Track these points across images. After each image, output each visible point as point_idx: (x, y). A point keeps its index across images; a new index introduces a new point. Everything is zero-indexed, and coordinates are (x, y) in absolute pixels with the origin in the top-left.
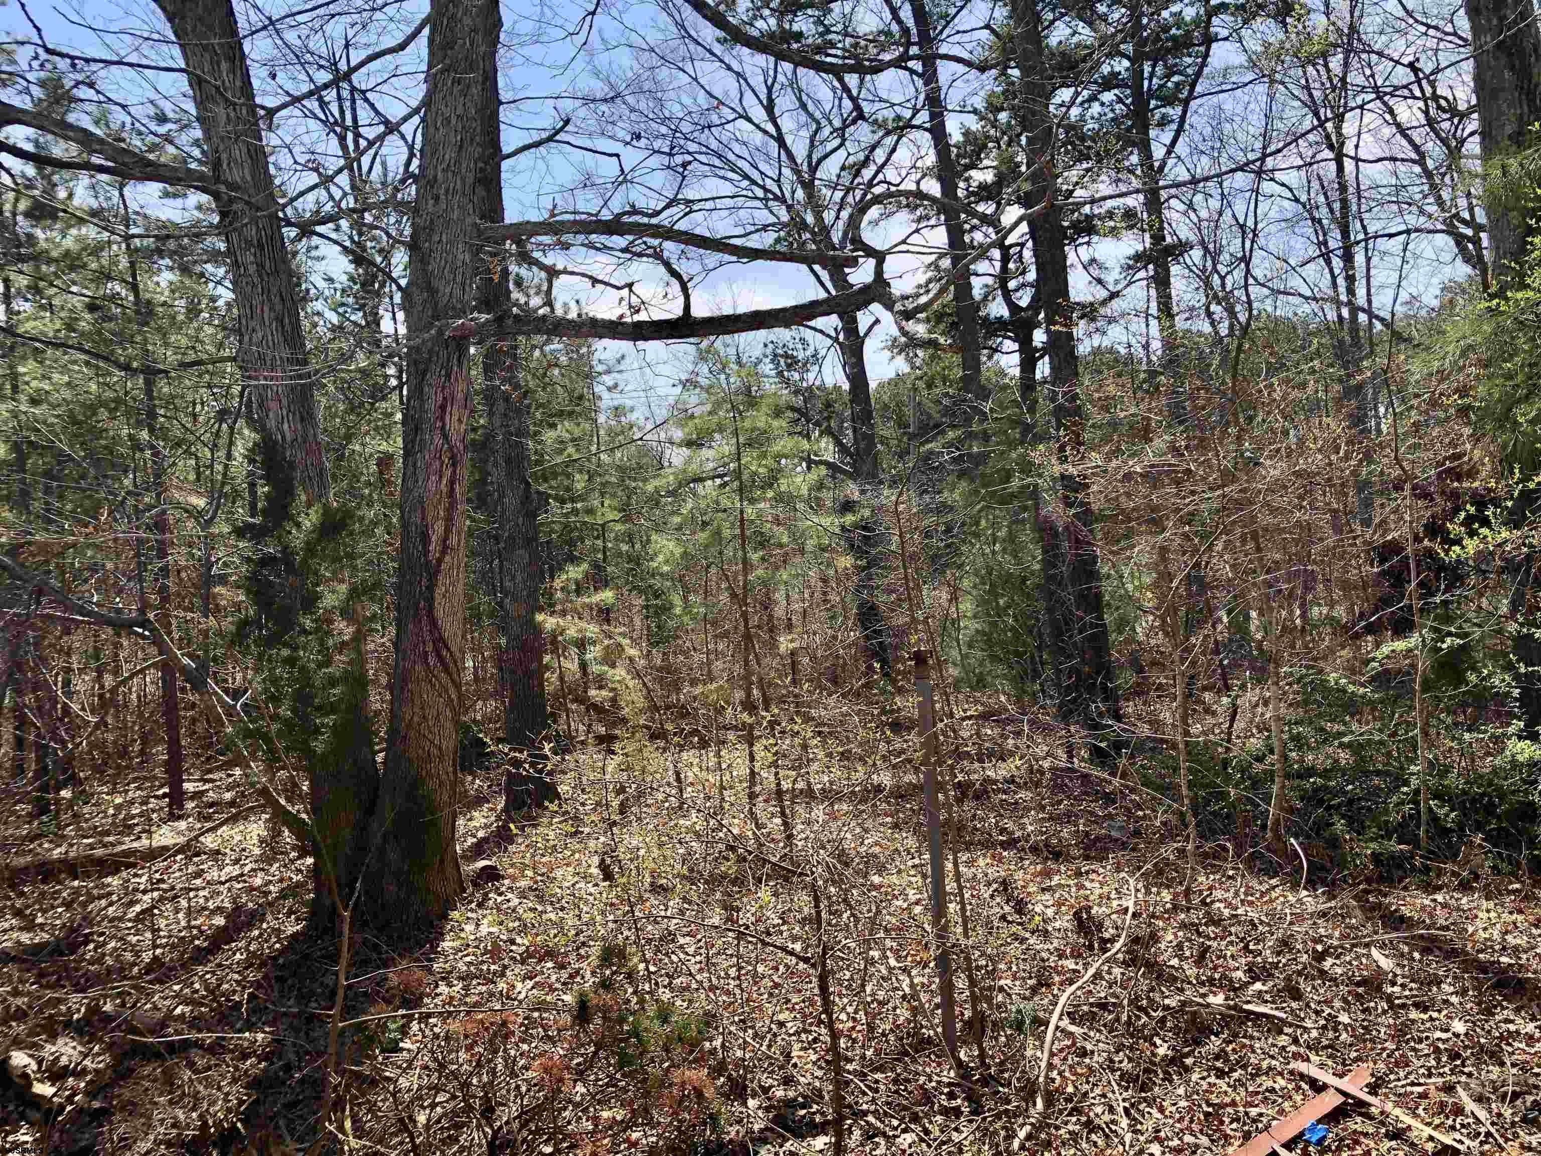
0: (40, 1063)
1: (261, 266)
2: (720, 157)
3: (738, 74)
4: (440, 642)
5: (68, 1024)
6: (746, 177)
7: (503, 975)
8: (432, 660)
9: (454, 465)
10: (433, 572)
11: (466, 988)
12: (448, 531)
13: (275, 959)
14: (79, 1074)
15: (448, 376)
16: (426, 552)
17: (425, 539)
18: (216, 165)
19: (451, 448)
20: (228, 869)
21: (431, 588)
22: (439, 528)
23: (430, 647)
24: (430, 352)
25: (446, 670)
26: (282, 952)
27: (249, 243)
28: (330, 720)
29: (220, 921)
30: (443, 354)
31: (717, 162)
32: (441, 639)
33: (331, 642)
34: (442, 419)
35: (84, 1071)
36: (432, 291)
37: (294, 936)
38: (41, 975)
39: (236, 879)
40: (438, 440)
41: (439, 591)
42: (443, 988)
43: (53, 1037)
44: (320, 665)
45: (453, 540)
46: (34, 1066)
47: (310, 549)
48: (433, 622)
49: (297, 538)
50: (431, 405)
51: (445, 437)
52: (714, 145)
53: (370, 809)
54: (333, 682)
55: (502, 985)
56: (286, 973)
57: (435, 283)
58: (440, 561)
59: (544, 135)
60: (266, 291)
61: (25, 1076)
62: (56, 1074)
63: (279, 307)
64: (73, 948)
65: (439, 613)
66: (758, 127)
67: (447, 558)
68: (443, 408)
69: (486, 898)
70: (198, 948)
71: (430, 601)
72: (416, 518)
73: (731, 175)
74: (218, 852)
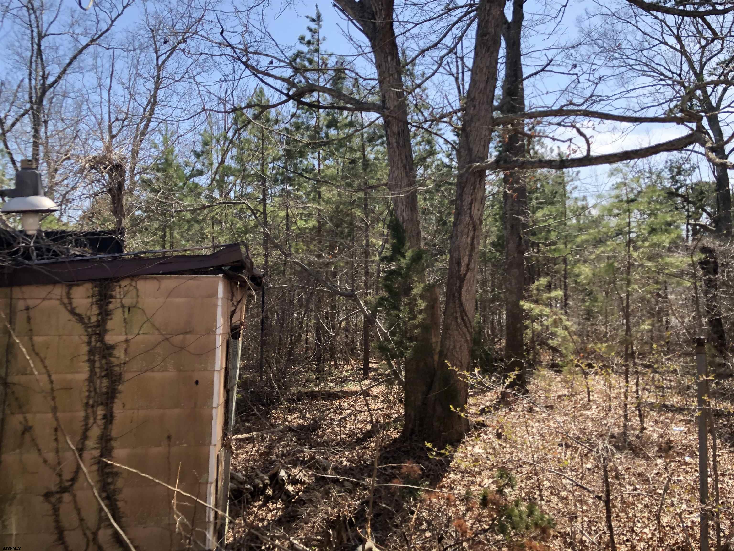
0: (289, 476)
1: (398, 143)
2: (647, 65)
3: (661, 20)
4: (463, 312)
5: (302, 462)
6: (662, 74)
7: (480, 474)
8: (459, 320)
9: (474, 231)
10: (462, 279)
11: (463, 477)
12: (469, 261)
13: (386, 448)
14: (303, 483)
15: (474, 189)
16: (459, 271)
17: (459, 264)
18: (383, 101)
19: (473, 223)
20: (378, 404)
21: (461, 287)
22: (465, 260)
23: (459, 314)
24: (467, 179)
25: (466, 326)
26: (389, 446)
27: (394, 134)
28: (413, 344)
29: (369, 427)
30: (472, 179)
31: (646, 68)
32: (464, 311)
33: (416, 309)
34: (470, 209)
35: (304, 483)
36: (470, 150)
37: (396, 438)
38: (299, 439)
39: (380, 409)
40: (468, 219)
41: (464, 289)
42: (452, 475)
43: (295, 466)
44: (410, 319)
45: (472, 266)
46: (286, 477)
47: (409, 268)
48: (461, 304)
49: (404, 262)
50: (466, 203)
51: (471, 217)
52: (644, 60)
53: (430, 386)
54: (416, 327)
55: (478, 480)
56: (389, 456)
57: (471, 145)
58: (465, 275)
59: (540, 68)
60: (400, 154)
61: (283, 480)
62: (294, 482)
63: (404, 161)
64: (314, 430)
65: (464, 300)
66: (671, 47)
67: (469, 274)
68: (471, 204)
69: (479, 435)
70: (358, 438)
71: (460, 293)
72: (456, 255)
73: (652, 74)
74: (376, 396)
